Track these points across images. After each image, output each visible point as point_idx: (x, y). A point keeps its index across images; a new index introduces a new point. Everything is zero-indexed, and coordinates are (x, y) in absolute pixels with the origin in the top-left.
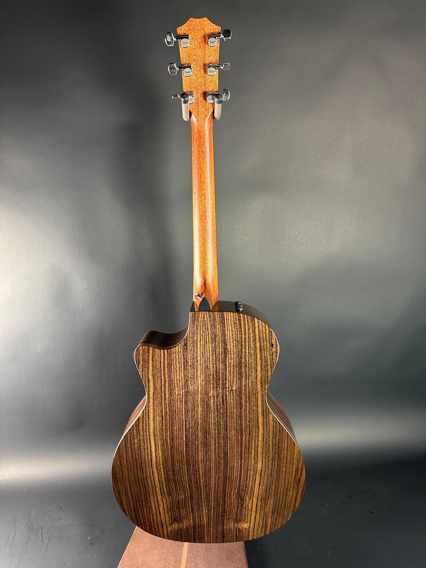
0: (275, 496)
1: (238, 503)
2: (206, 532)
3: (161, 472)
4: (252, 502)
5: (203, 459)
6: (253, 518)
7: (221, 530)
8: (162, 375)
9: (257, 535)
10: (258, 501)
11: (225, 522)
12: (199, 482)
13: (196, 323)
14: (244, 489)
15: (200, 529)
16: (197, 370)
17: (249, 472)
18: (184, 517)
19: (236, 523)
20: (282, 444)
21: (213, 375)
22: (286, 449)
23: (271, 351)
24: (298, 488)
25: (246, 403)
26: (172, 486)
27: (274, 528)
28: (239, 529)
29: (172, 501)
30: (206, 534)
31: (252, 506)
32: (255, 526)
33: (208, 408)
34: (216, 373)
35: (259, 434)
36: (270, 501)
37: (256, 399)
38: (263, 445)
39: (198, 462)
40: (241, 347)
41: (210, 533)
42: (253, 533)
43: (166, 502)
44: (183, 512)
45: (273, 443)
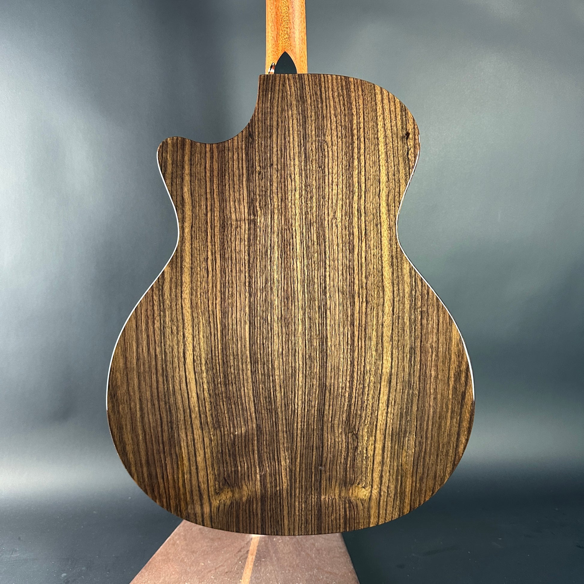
0: (418, 428)
1: (348, 444)
2: (286, 508)
3: (202, 379)
4: (375, 441)
5: (281, 350)
6: (376, 475)
7: (314, 505)
8: (208, 191)
9: (386, 514)
10: (386, 440)
11: (322, 486)
12: (273, 399)
13: (269, 96)
14: (359, 412)
15: (274, 503)
16: (271, 181)
17: (366, 377)
18: (243, 477)
19: (344, 488)
20: (427, 321)
21: (301, 189)
22: (435, 331)
23: (406, 144)
24: (461, 412)
25: (360, 241)
26: (222, 407)
27: (418, 501)
28: (350, 502)
29: (221, 440)
30: (285, 513)
31: (374, 451)
32: (380, 495)
33: (291, 251)
34: (305, 186)
35: (384, 301)
36: (408, 440)
37: (379, 235)
38: (393, 323)
39: (271, 356)
40: (351, 137)
41: (295, 513)
42: (377, 511)
43: (210, 444)
44: (243, 466)
45: (410, 319)
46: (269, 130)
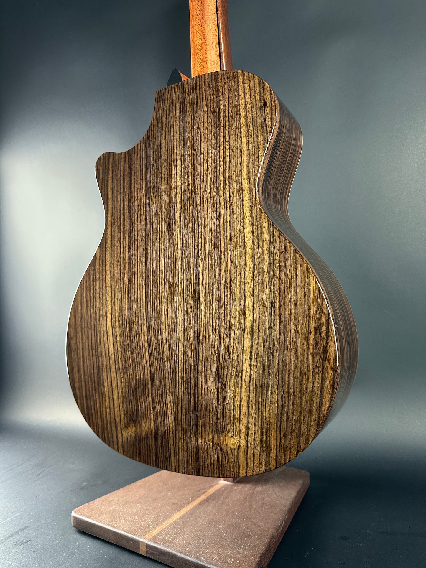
0: (280, 382)
1: (218, 393)
2: (172, 447)
3: (116, 333)
4: (241, 392)
5: (166, 308)
6: (243, 426)
7: (193, 447)
9: (253, 466)
10: (251, 392)
11: (199, 431)
12: (161, 350)
14: (226, 363)
15: (164, 441)
16: (161, 170)
17: (232, 331)
18: (142, 414)
19: (216, 435)
20: (285, 274)
21: (181, 172)
22: (293, 284)
23: (264, 113)
24: (323, 368)
25: (225, 207)
26: (128, 355)
27: (283, 458)
28: (222, 450)
29: (128, 383)
30: (172, 451)
31: (241, 402)
32: (248, 447)
33: (174, 224)
34: (184, 169)
35: (246, 259)
36: (271, 394)
37: (241, 199)
38: (254, 279)
39: (160, 314)
40: (218, 120)
41: (179, 452)
42: (245, 462)
43: (121, 385)
44: (142, 406)
45: (269, 273)
46: (160, 131)
